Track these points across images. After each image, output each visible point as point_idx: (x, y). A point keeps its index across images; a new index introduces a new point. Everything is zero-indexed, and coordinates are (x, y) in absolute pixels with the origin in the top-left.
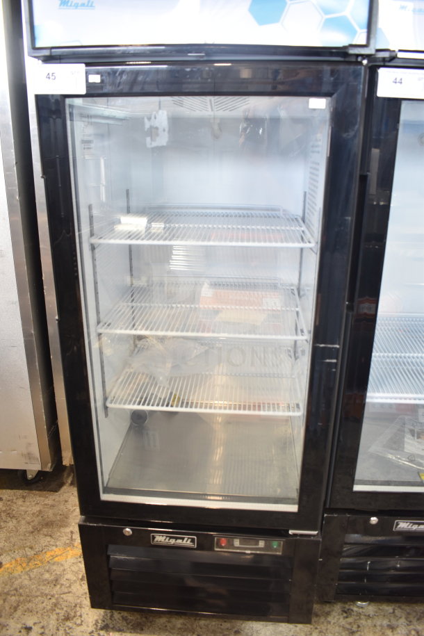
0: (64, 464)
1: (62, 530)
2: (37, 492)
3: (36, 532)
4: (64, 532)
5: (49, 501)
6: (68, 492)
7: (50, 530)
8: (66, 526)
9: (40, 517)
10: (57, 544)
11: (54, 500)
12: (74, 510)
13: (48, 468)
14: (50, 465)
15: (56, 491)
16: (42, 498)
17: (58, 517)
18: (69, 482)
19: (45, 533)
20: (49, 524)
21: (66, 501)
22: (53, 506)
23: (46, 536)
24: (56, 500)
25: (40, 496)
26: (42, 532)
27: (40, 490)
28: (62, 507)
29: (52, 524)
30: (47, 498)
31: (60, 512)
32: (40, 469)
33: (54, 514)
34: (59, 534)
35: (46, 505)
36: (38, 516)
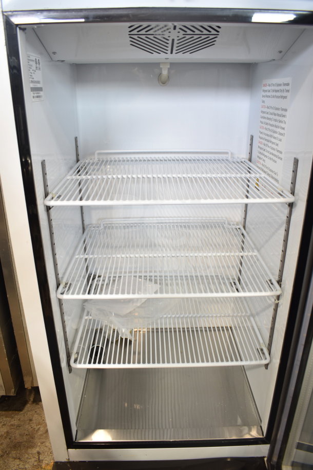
0: (26, 387)
1: (30, 451)
2: (3, 412)
3: (5, 456)
4: (31, 454)
5: (15, 422)
6: (31, 410)
7: (18, 452)
8: (32, 447)
9: (8, 440)
10: (26, 466)
11: (19, 420)
12: (39, 429)
13: (12, 393)
14: (13, 390)
15: (21, 410)
16: (8, 419)
17: (25, 438)
18: (32, 399)
19: (14, 455)
20: (16, 446)
21: (31, 420)
22: (19, 426)
23: (15, 459)
24: (22, 419)
25: (6, 417)
26: (10, 455)
27: (6, 410)
28: (27, 426)
29: (20, 446)
30: (13, 418)
31: (26, 433)
32: (4, 394)
33: (20, 435)
34: (27, 456)
35: (12, 425)
36: (6, 438)
